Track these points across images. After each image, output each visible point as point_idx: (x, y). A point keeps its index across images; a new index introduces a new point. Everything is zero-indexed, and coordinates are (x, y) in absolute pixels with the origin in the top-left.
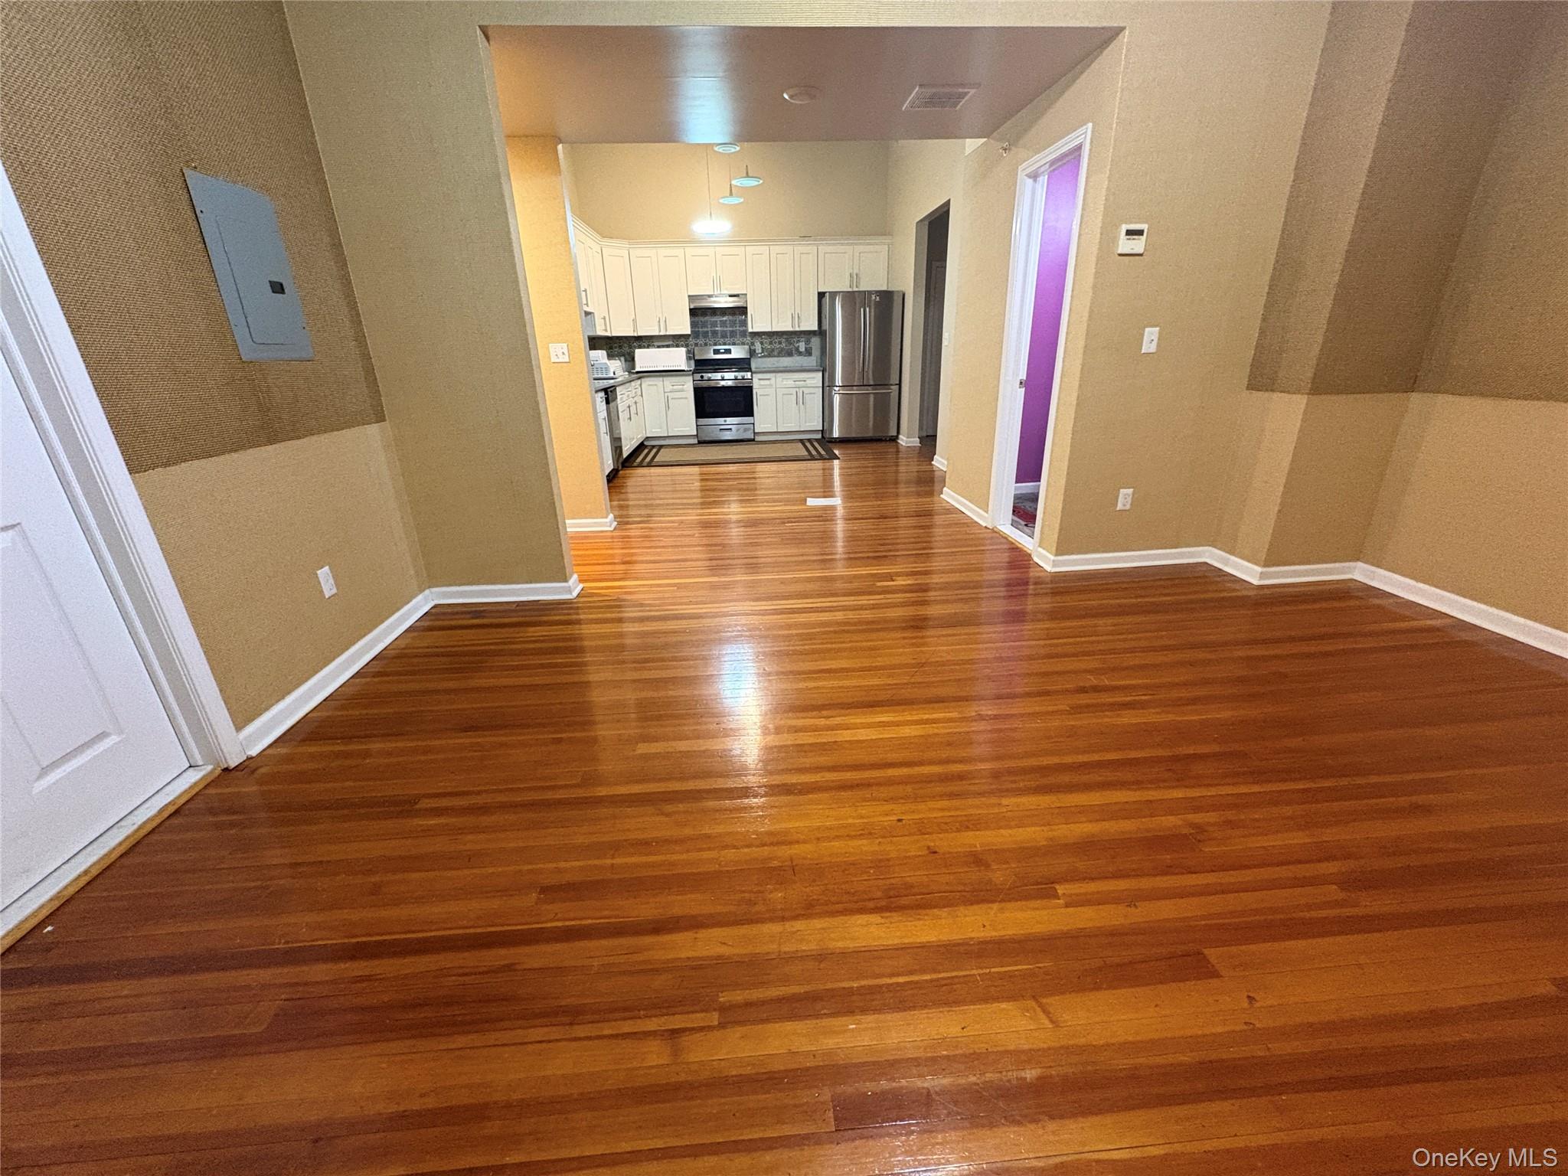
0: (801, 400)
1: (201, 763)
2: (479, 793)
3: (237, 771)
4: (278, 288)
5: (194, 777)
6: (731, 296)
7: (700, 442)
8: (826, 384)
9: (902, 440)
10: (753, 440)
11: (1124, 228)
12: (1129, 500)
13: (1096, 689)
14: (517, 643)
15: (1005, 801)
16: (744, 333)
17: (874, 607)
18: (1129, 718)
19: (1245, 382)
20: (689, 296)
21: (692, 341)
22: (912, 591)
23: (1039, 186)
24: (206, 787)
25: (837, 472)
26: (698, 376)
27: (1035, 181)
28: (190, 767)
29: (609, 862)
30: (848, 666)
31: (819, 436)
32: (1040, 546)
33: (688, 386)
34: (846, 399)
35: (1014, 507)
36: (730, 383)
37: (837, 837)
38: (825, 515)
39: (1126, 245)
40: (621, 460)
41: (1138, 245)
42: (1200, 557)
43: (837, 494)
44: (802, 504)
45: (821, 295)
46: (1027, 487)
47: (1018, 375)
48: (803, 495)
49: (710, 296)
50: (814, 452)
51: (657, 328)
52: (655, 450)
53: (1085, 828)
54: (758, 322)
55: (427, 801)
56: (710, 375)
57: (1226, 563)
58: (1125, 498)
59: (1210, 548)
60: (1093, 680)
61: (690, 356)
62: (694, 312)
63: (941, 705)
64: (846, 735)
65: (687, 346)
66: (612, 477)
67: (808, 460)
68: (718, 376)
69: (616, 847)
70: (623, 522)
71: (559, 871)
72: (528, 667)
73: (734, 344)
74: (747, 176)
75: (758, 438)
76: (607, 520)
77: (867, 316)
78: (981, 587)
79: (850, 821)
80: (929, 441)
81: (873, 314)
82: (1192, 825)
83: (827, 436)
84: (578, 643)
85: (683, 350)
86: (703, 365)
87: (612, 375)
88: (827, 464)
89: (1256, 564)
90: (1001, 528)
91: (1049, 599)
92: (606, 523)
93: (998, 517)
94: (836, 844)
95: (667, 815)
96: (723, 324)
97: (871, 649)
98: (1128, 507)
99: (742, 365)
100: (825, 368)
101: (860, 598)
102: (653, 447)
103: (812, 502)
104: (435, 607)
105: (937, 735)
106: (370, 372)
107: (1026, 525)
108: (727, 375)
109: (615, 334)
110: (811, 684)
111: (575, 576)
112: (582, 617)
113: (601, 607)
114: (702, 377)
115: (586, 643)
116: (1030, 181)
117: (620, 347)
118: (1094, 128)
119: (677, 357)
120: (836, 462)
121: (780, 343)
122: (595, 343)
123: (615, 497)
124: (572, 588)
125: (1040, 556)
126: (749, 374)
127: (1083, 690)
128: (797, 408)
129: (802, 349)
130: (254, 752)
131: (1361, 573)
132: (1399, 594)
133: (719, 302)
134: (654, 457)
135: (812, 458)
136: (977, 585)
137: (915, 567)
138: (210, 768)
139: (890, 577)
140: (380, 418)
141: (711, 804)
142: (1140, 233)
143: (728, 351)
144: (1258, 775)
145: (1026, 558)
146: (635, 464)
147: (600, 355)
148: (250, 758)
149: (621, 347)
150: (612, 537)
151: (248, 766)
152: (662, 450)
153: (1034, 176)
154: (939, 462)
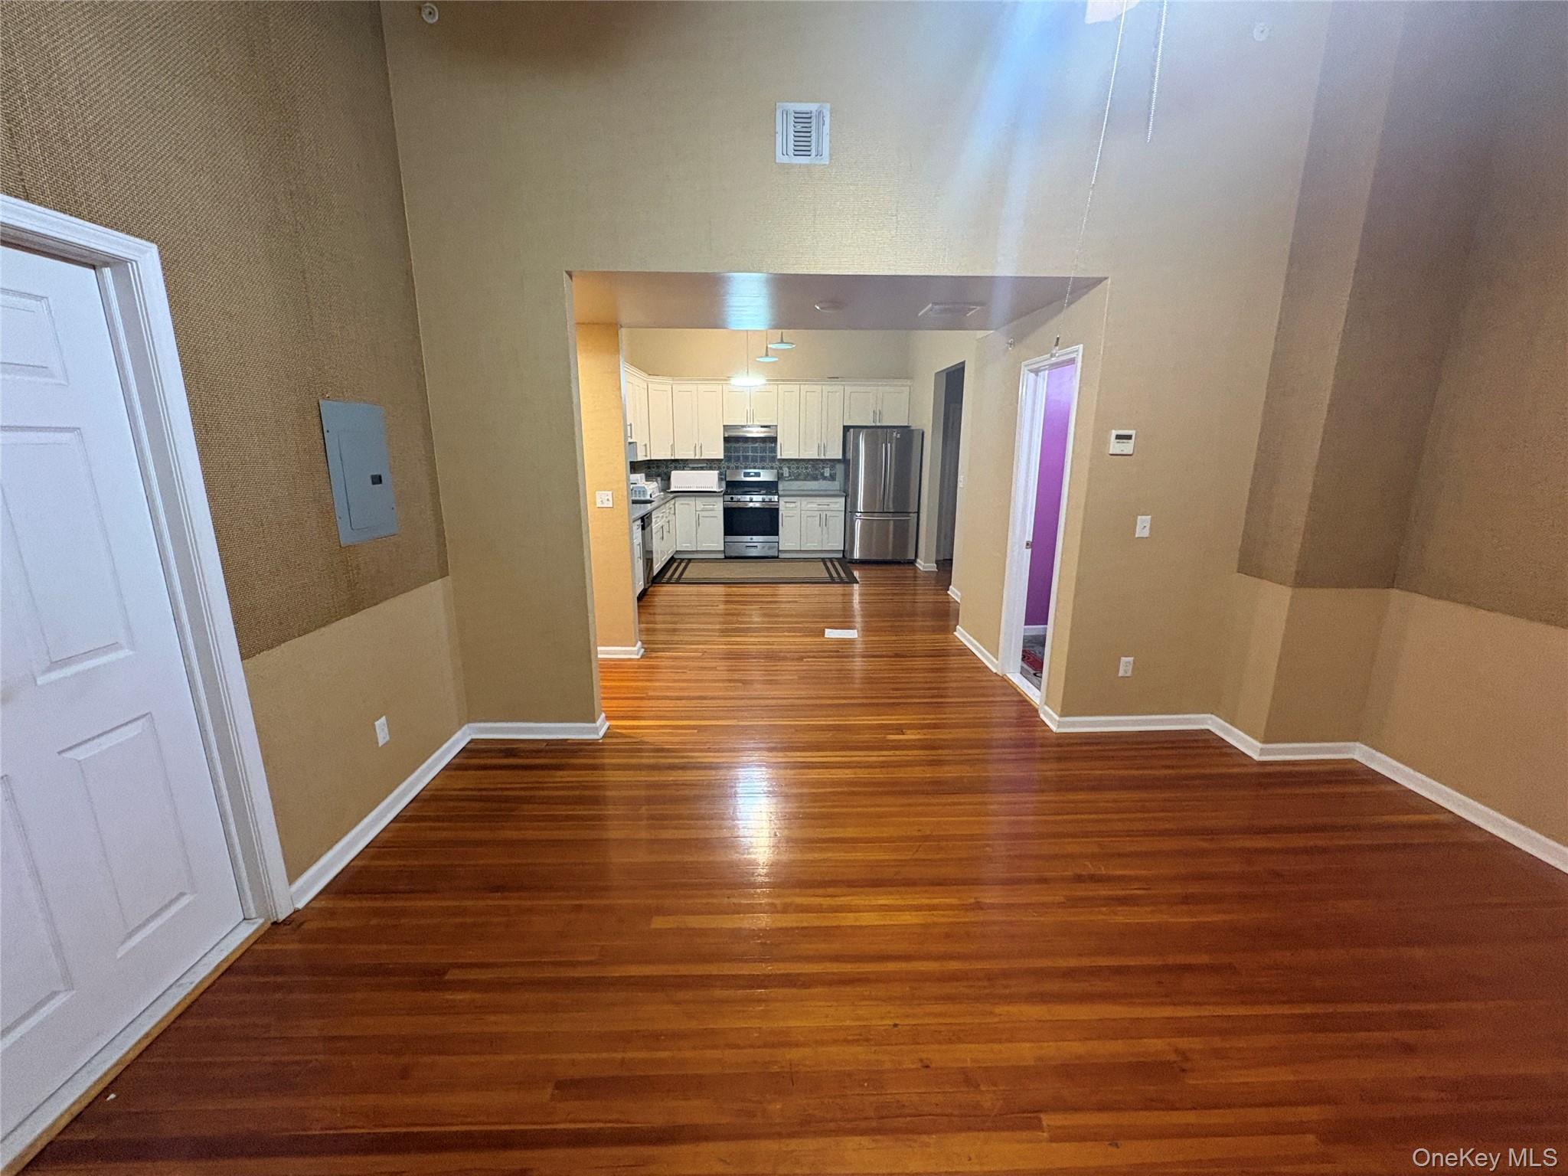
0: (824, 522)
1: (254, 916)
2: (505, 965)
3: (285, 924)
4: (377, 480)
5: (246, 931)
6: (762, 427)
7: (726, 558)
8: (849, 510)
9: (920, 564)
10: (778, 557)
11: (1114, 433)
12: (1130, 668)
13: (1094, 879)
14: (547, 789)
15: (998, 1010)
16: (774, 459)
17: (883, 765)
18: (1123, 917)
19: (1235, 566)
20: (724, 426)
21: (724, 464)
22: (922, 748)
23: (1040, 380)
24: (255, 943)
25: (856, 599)
26: (728, 498)
27: (1037, 375)
28: (245, 919)
29: (619, 1056)
30: (855, 835)
31: (840, 555)
32: (1046, 704)
33: (718, 507)
34: (866, 525)
35: (1023, 651)
36: (758, 505)
37: (835, 1042)
38: (842, 650)
39: (1115, 447)
40: (651, 577)
41: (1127, 447)
42: (1203, 724)
43: (858, 625)
44: (818, 636)
45: (846, 429)
46: (1035, 629)
47: (1025, 537)
48: (822, 625)
49: (743, 426)
50: (835, 575)
51: (692, 453)
52: (683, 565)
53: (1074, 1048)
54: (787, 450)
55: (456, 971)
56: (739, 497)
57: (1228, 732)
58: (1126, 665)
59: (1213, 716)
60: (1090, 868)
61: (722, 478)
62: (727, 440)
63: (941, 888)
64: (848, 920)
65: (719, 468)
66: (641, 597)
67: (829, 583)
68: (747, 498)
69: (626, 1039)
70: (649, 650)
71: (573, 1063)
72: (554, 818)
73: (763, 468)
74: (782, 342)
75: (782, 556)
76: (635, 649)
77: (888, 451)
78: (990, 747)
79: (848, 1023)
80: (945, 564)
81: (894, 449)
82: (1176, 1051)
83: (848, 556)
84: (602, 793)
85: (715, 473)
86: (733, 487)
87: (648, 498)
88: (847, 588)
89: (1256, 738)
90: (1009, 676)
91: (1054, 765)
92: (633, 652)
93: (1006, 664)
94: (834, 1049)
95: (678, 1003)
96: (755, 450)
97: (880, 816)
98: (1129, 674)
99: (770, 487)
100: (848, 493)
101: (871, 753)
102: (682, 560)
103: (831, 634)
104: (472, 741)
105: (935, 924)
106: (441, 534)
107: (1035, 674)
108: (755, 498)
109: (654, 458)
110: (817, 856)
111: (603, 715)
112: (606, 761)
113: (625, 751)
114: (732, 498)
115: (609, 793)
116: (1032, 375)
117: (658, 467)
118: (1084, 349)
119: (709, 480)
120: (856, 587)
121: (806, 468)
122: (635, 467)
123: (643, 619)
124: (598, 729)
125: (1046, 713)
126: (776, 497)
127: (1079, 879)
128: (820, 529)
129: (827, 474)
130: (300, 905)
131: (1360, 753)
132: (1397, 780)
133: (751, 432)
134: (682, 574)
135: (833, 581)
136: (985, 744)
137: (924, 719)
138: (261, 921)
139: (900, 729)
140: (444, 573)
141: (719, 993)
142: (1129, 437)
143: (758, 475)
144: (1247, 995)
145: (1034, 714)
146: (664, 580)
147: (639, 478)
148: (296, 911)
149: (658, 469)
150: (640, 667)
151: (295, 922)
152: (691, 564)
153: (1036, 372)
154: (954, 592)
